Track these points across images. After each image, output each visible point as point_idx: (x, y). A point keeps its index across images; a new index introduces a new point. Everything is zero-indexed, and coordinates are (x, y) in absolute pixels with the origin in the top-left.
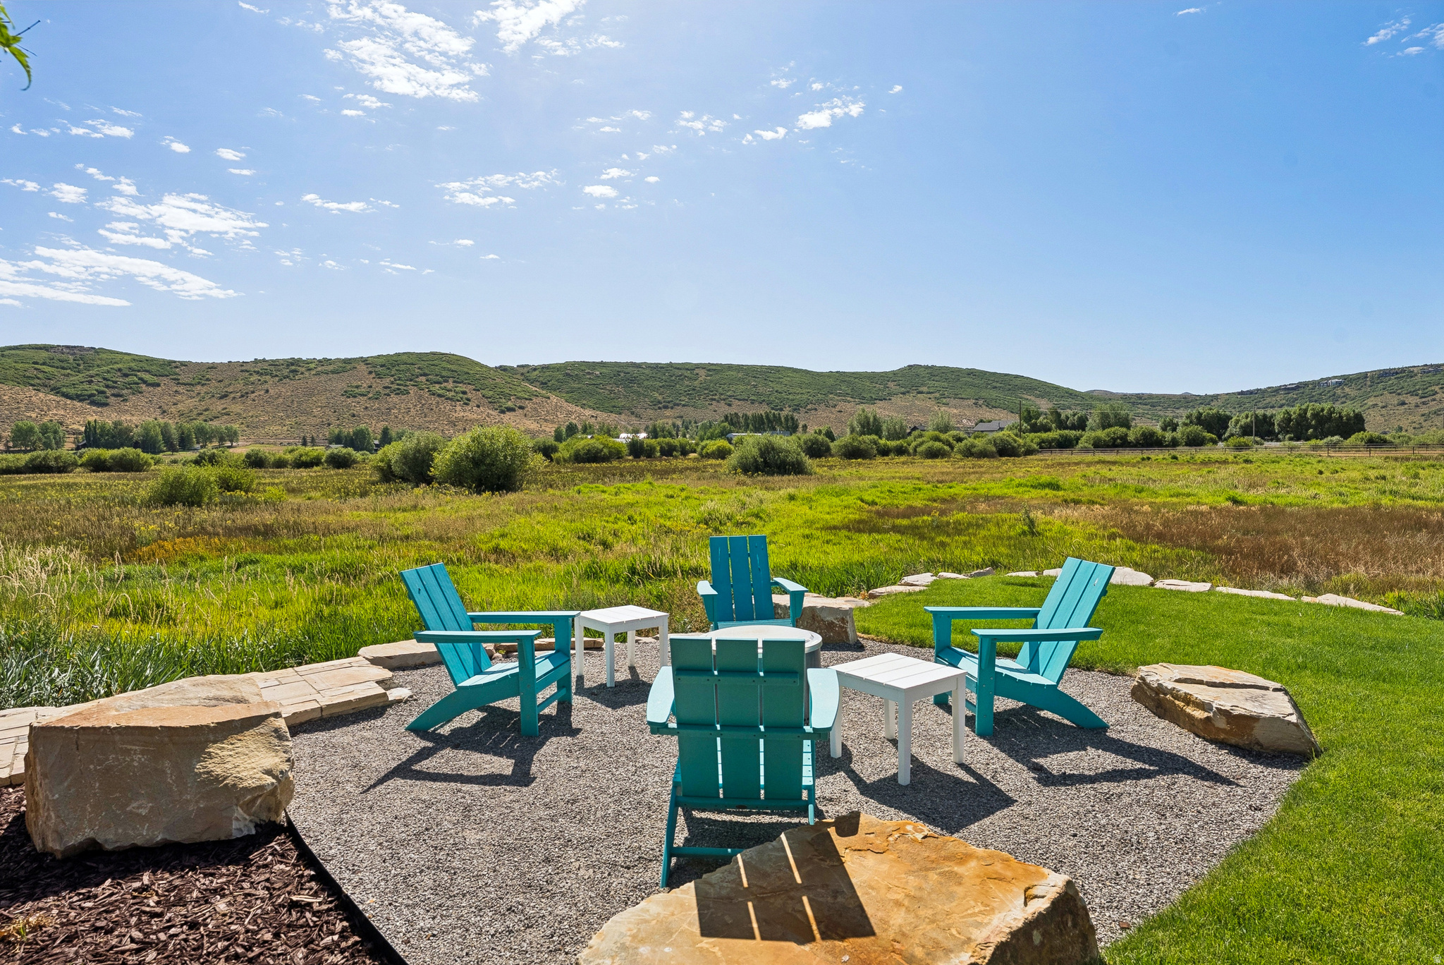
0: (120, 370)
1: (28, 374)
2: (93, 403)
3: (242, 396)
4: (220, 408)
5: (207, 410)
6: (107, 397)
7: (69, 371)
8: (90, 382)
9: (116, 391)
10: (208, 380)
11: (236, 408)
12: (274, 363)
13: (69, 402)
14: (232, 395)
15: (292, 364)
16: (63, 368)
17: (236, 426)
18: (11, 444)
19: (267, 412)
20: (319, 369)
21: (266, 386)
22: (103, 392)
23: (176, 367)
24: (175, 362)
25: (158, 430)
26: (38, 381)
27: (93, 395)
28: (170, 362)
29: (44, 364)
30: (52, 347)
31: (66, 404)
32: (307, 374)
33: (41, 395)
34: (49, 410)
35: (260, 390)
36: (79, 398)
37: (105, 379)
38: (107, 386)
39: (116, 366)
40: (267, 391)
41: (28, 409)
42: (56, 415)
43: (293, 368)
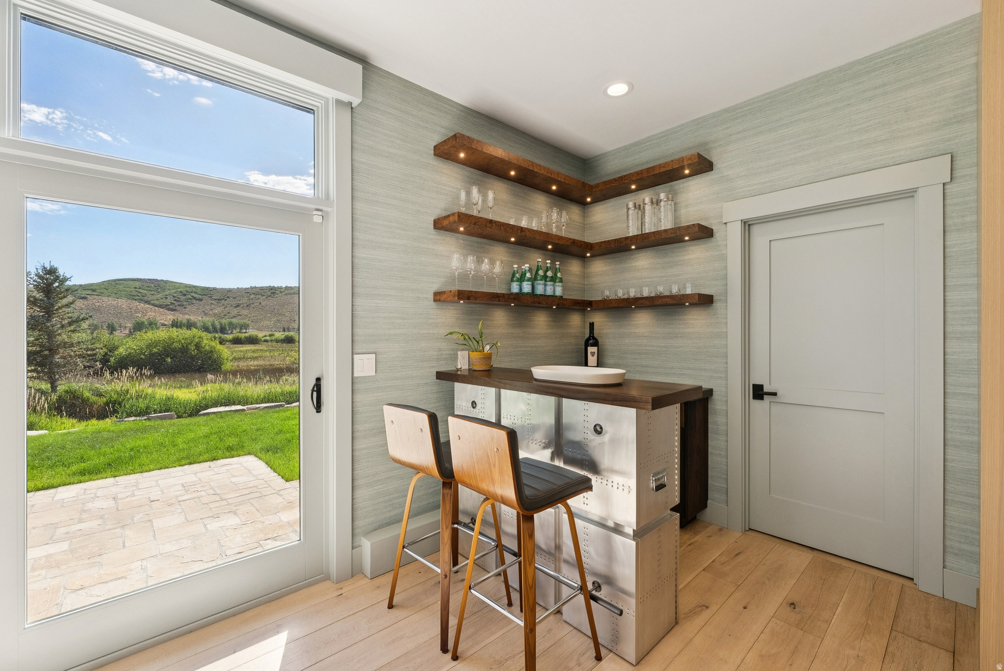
0: (181, 292)
1: (132, 294)
2: (169, 309)
3: (247, 306)
4: (236, 312)
5: (228, 313)
6: (175, 306)
7: (153, 292)
8: (166, 298)
9: (180, 303)
10: (228, 297)
11: (245, 312)
12: (262, 289)
13: (157, 308)
14: (242, 305)
15: (272, 289)
16: (150, 291)
17: (246, 321)
18: (132, 331)
19: (262, 314)
20: (286, 292)
21: (259, 301)
22: (174, 304)
23: (211, 291)
24: (209, 288)
25: (210, 324)
26: (138, 298)
27: (168, 305)
28: (207, 288)
29: (140, 288)
30: (141, 280)
31: (155, 310)
32: (280, 294)
33: (142, 305)
34: (147, 313)
35: (256, 303)
36: (160, 306)
37: (174, 297)
38: (175, 300)
39: (179, 290)
40: (260, 303)
41: (136, 313)
42: (151, 315)
43: (273, 291)
